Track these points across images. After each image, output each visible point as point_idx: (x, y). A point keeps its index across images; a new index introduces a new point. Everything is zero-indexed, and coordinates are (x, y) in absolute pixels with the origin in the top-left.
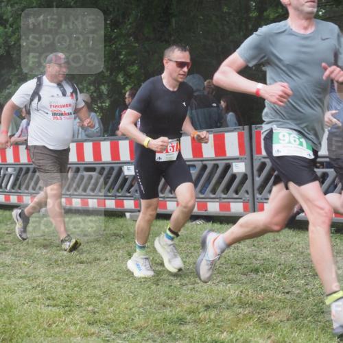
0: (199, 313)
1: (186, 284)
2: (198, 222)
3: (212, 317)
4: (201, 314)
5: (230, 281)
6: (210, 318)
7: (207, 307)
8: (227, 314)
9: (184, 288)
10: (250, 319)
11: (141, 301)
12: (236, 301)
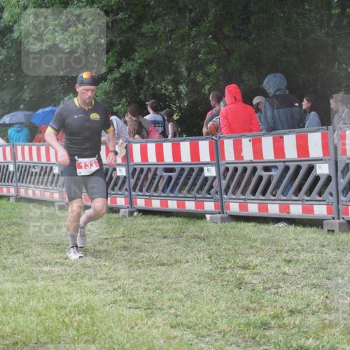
0: (284, 318)
1: (269, 288)
2: (281, 225)
3: (297, 322)
4: (286, 319)
5: (315, 286)
6: (294, 324)
7: (292, 312)
8: (312, 320)
9: (267, 292)
10: (336, 325)
11: (224, 305)
12: (321, 306)
